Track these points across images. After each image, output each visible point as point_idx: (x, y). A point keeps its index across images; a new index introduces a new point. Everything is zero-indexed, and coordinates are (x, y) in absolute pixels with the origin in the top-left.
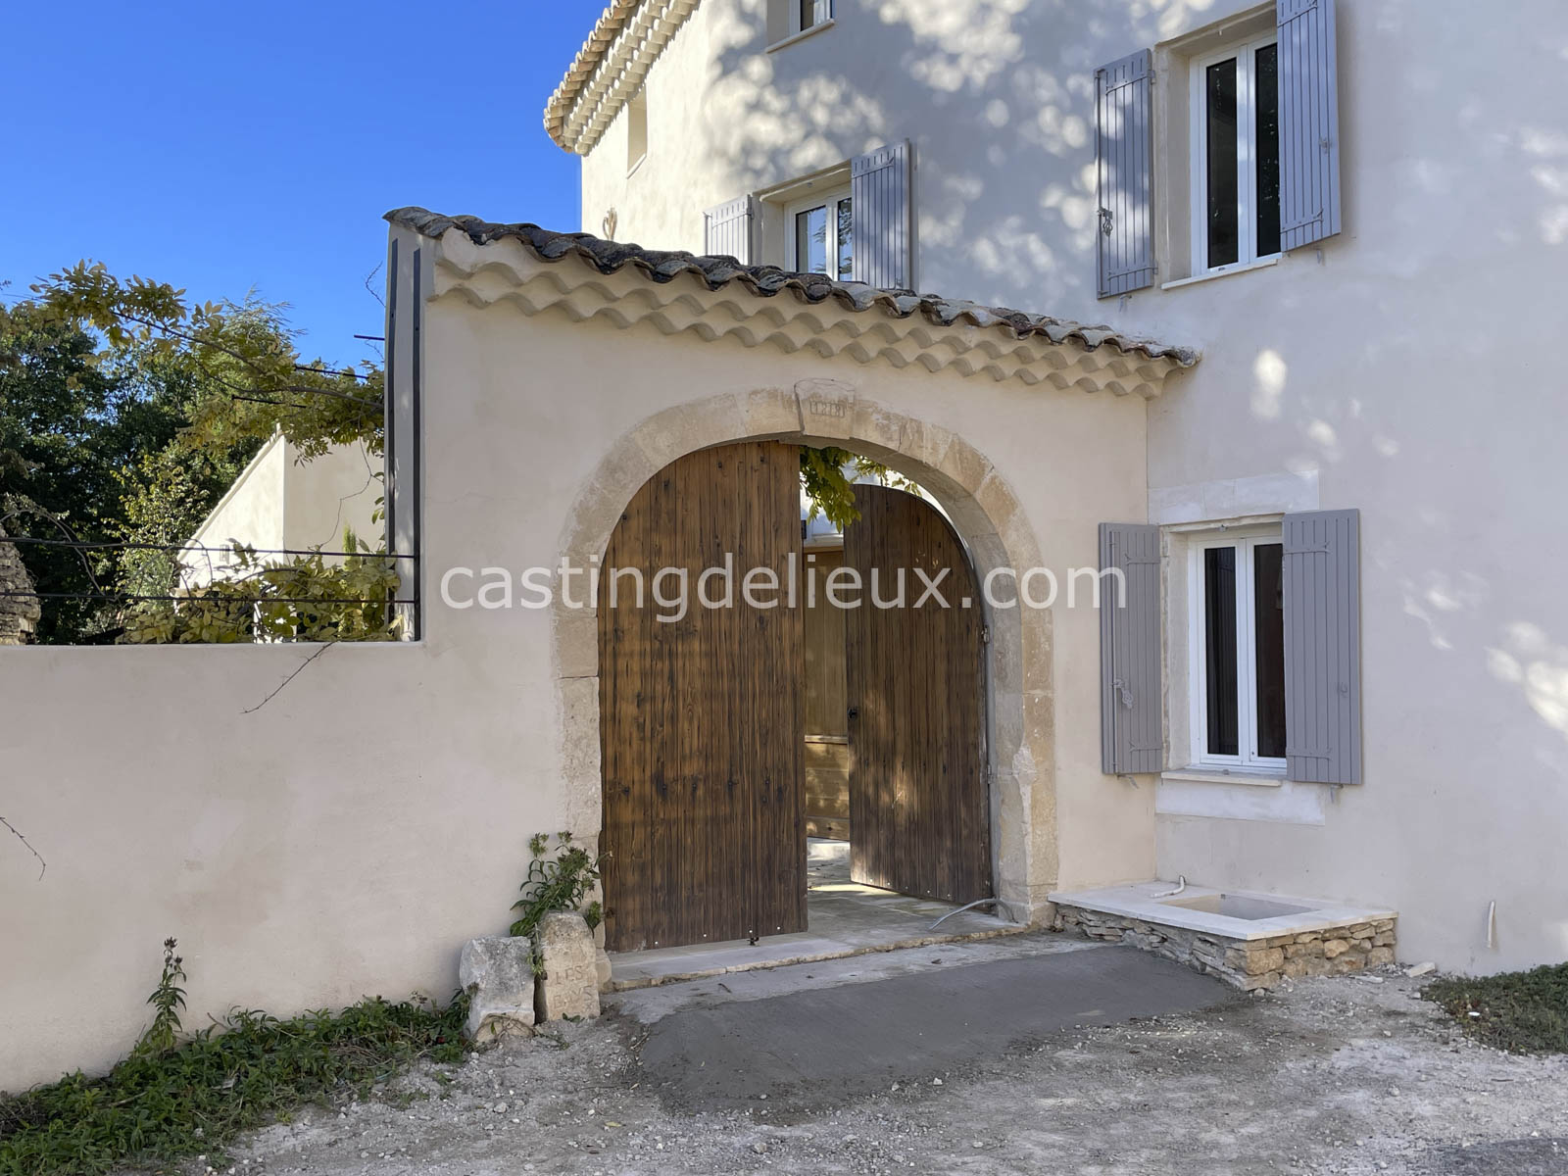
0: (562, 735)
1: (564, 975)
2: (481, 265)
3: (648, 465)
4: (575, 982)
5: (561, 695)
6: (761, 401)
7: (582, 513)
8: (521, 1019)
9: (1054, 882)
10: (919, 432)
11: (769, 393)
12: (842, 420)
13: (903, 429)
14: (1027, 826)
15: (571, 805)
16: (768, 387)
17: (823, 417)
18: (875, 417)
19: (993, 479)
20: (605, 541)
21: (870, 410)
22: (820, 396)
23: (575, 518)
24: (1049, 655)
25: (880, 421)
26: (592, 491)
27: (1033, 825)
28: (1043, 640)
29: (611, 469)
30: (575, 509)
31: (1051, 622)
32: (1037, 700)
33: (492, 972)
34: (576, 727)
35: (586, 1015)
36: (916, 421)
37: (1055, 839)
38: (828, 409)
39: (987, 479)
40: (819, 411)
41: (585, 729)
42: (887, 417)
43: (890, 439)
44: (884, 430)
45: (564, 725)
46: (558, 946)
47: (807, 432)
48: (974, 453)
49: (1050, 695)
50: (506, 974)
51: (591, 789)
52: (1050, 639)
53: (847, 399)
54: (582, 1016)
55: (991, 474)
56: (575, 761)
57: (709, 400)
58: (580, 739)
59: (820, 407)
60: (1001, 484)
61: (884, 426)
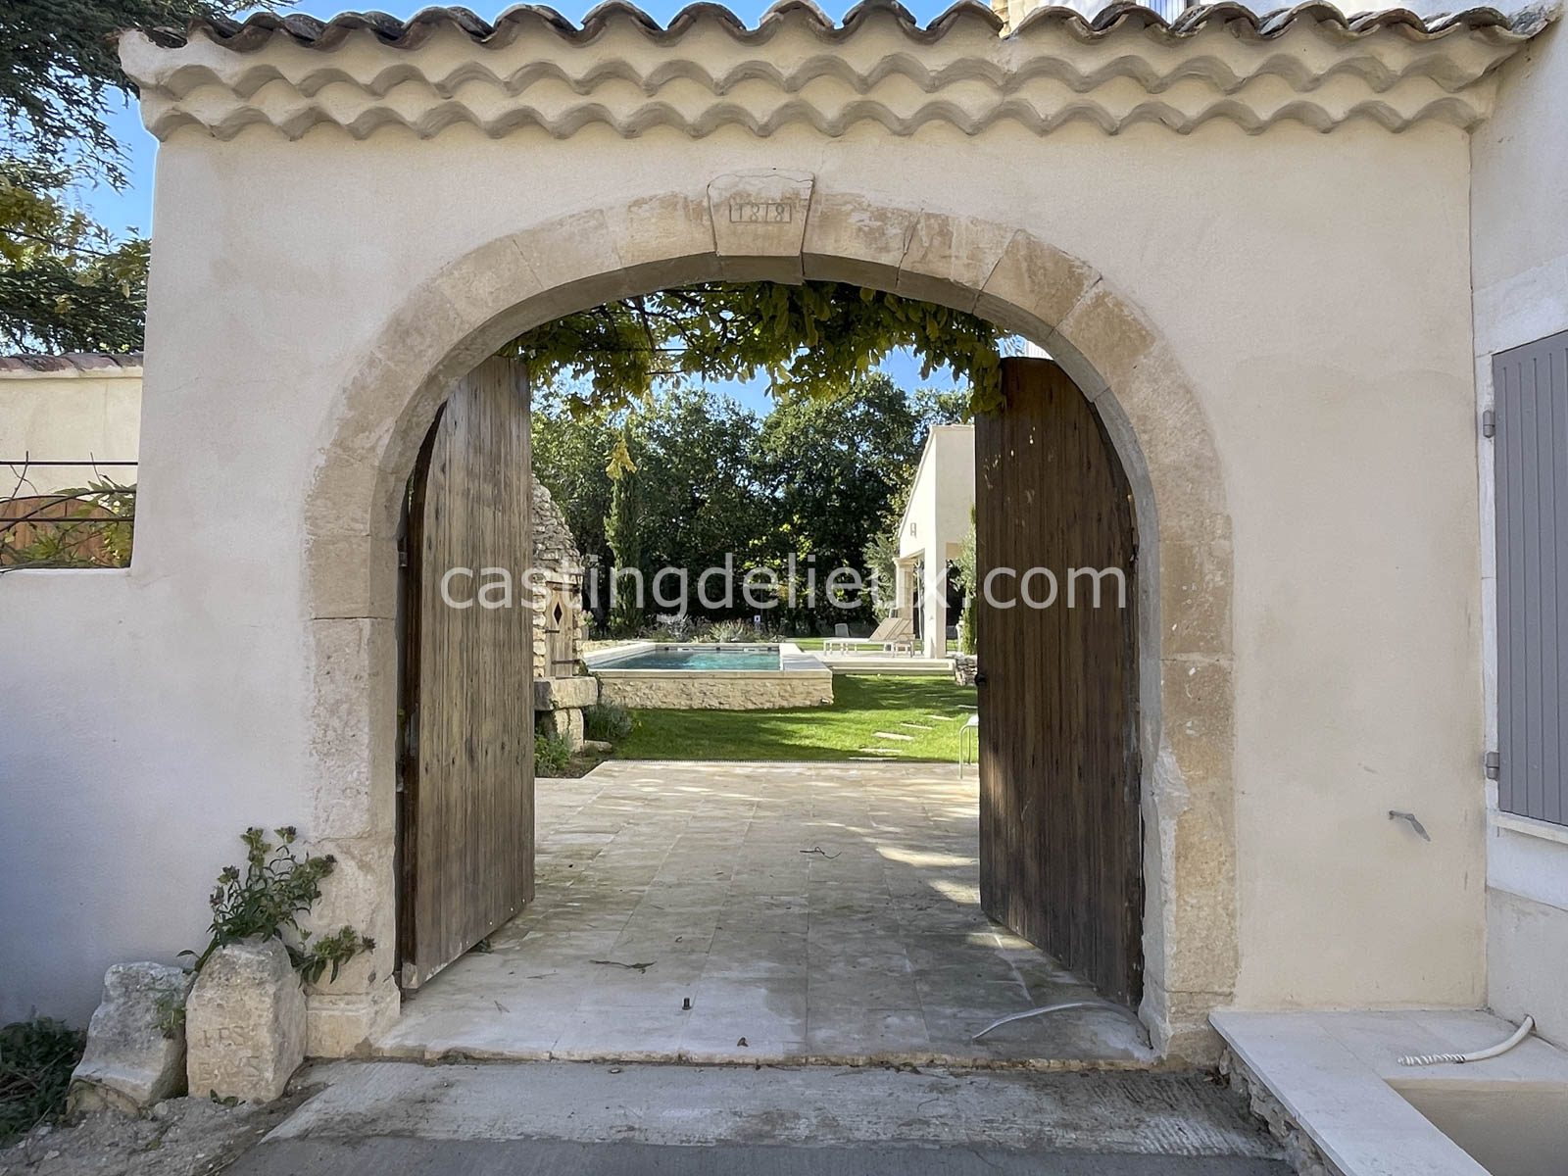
0: (312, 696)
1: (217, 1037)
2: (170, 72)
3: (458, 322)
4: (234, 1047)
5: (312, 641)
6: (648, 214)
7: (355, 395)
8: (127, 1090)
9: (1226, 990)
10: (944, 233)
11: (662, 201)
12: (787, 227)
13: (911, 232)
14: (1168, 887)
15: (323, 791)
16: (661, 192)
17: (753, 226)
18: (854, 218)
19: (1099, 300)
20: (387, 431)
21: (849, 207)
22: (749, 195)
23: (345, 401)
24: (1223, 596)
25: (867, 222)
26: (372, 363)
27: (1178, 888)
28: (1208, 567)
29: (400, 331)
30: (344, 391)
31: (1227, 536)
32: (1192, 672)
33: (116, 1015)
34: (333, 686)
35: (250, 1096)
36: (936, 216)
37: (1232, 916)
38: (762, 212)
39: (1088, 296)
40: (745, 218)
41: (345, 690)
42: (881, 215)
43: (886, 249)
44: (872, 236)
45: (316, 682)
46: (209, 994)
47: (721, 252)
48: (1059, 258)
49: (1224, 663)
50: (136, 1020)
51: (352, 772)
52: (1225, 565)
53: (797, 195)
54: (241, 1097)
55: (1096, 290)
56: (331, 735)
57: (561, 223)
58: (338, 702)
59: (747, 212)
60: (1119, 304)
61: (872, 230)
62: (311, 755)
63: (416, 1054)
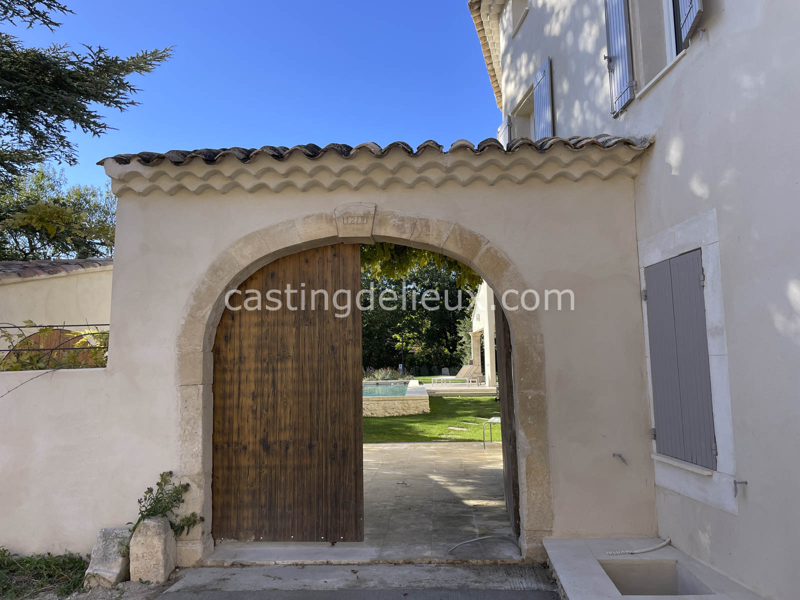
0: (179, 417)
1: (141, 556)
3: (237, 265)
4: (148, 561)
5: (180, 395)
6: (311, 222)
7: (197, 296)
8: (107, 578)
9: (549, 529)
10: (427, 226)
11: (317, 216)
12: (366, 225)
13: (414, 226)
14: (524, 486)
15: (183, 456)
16: (317, 213)
17: (353, 225)
18: (392, 221)
19: (488, 250)
20: (210, 309)
21: (389, 217)
22: (351, 213)
23: (192, 298)
24: (542, 366)
25: (397, 222)
26: (203, 283)
27: (528, 486)
28: (535, 355)
29: (214, 270)
30: (193, 294)
31: (542, 342)
32: (530, 397)
33: (102, 548)
34: (188, 413)
35: (155, 581)
36: (424, 219)
37: (550, 498)
38: (356, 220)
39: (484, 249)
40: (349, 222)
41: (192, 414)
42: (402, 219)
43: (404, 233)
44: (399, 228)
45: (181, 411)
46: (139, 539)
47: (340, 236)
48: (472, 234)
49: (542, 393)
50: (109, 551)
51: (195, 448)
52: (541, 354)
53: (369, 212)
54: (151, 581)
55: (486, 246)
56: (187, 432)
57: (277, 226)
58: (190, 419)
59: (350, 220)
60: (496, 252)
61: (399, 225)
62: (179, 441)
63: (221, 564)
